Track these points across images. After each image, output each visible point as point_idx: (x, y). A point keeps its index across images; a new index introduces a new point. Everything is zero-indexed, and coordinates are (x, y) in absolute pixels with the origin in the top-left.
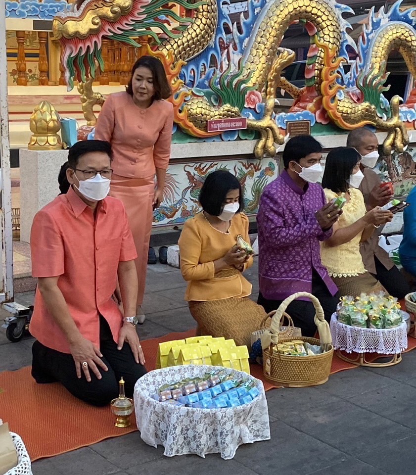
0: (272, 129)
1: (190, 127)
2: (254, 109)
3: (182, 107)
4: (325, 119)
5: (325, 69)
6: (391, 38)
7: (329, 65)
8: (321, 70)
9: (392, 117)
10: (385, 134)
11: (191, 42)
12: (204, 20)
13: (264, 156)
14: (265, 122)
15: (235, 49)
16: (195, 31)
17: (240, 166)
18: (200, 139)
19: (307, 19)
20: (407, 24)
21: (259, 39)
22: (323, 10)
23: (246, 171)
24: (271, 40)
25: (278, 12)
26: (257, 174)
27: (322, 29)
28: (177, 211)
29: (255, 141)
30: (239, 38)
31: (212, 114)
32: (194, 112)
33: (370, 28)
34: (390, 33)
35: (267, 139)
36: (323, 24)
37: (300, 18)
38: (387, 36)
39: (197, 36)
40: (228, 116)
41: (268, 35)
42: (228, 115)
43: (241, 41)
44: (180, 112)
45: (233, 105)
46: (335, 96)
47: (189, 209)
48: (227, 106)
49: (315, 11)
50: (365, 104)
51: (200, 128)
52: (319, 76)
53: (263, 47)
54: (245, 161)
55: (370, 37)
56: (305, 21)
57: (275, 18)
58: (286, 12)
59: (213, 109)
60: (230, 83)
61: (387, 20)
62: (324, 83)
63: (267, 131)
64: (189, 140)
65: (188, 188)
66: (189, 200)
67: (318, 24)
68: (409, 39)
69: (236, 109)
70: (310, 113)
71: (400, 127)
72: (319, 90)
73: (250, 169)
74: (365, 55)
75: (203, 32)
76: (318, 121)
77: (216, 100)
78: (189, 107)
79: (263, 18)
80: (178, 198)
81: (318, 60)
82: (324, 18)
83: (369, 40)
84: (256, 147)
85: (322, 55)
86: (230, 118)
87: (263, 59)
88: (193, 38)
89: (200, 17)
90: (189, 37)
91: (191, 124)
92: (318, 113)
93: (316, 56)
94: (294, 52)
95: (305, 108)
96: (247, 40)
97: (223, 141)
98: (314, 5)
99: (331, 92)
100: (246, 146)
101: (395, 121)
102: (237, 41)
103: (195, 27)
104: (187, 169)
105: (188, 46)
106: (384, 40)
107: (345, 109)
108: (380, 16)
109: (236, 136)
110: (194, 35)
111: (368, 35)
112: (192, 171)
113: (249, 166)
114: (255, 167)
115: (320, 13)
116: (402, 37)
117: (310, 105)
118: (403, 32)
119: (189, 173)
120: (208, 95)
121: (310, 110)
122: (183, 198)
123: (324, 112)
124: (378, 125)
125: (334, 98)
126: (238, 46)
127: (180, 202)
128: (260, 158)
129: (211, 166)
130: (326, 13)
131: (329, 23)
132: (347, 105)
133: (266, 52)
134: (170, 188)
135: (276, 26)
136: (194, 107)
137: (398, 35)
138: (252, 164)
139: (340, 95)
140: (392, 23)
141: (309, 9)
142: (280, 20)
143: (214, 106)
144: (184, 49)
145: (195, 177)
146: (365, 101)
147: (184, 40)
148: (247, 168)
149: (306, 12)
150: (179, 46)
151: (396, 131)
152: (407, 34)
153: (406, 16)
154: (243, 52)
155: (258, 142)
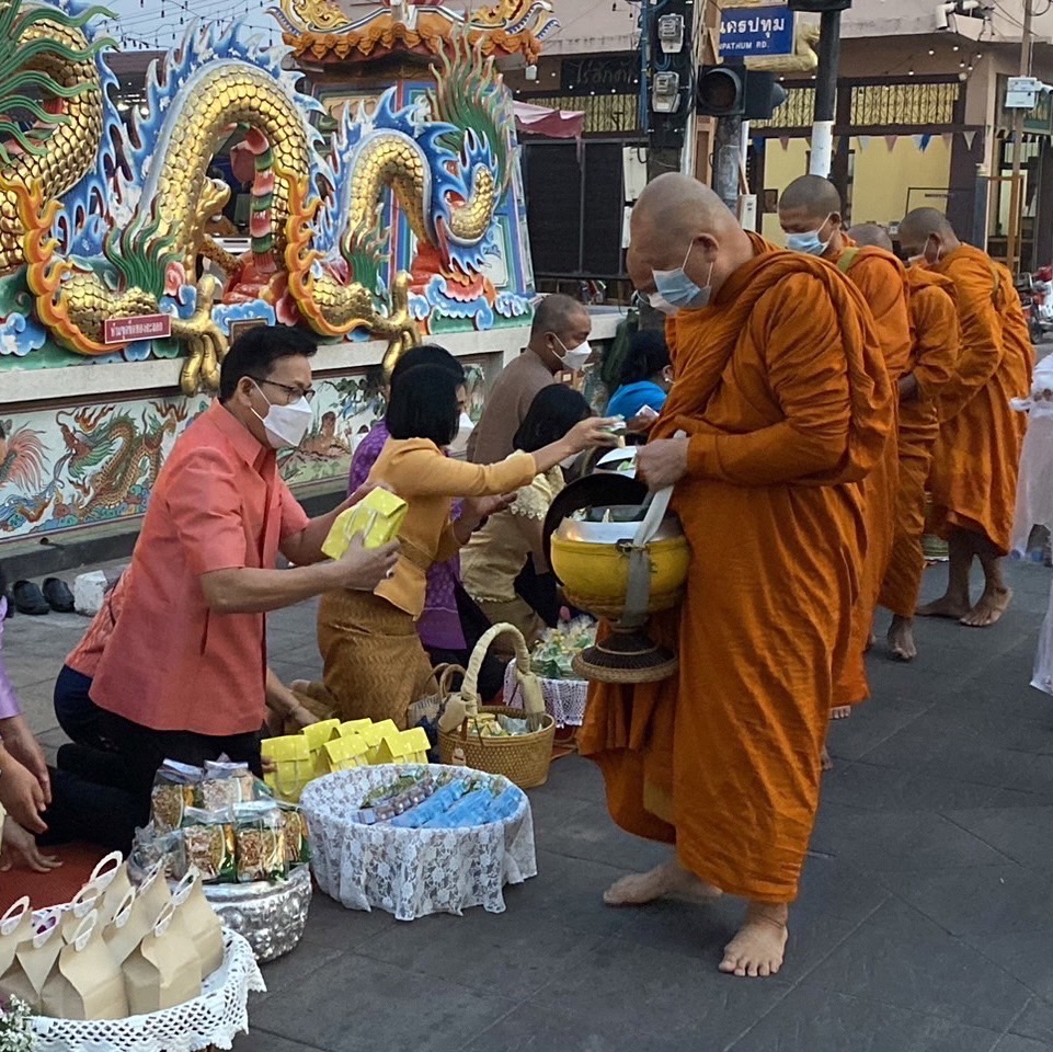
0: (213, 336)
1: (74, 334)
2: (176, 297)
3: (58, 294)
4: (291, 316)
5: (291, 220)
6: (381, 161)
7: (298, 213)
8: (283, 223)
9: (395, 312)
10: (383, 344)
11: (62, 162)
12: (82, 120)
13: (199, 390)
14: (200, 323)
15: (128, 176)
16: (68, 140)
17: (152, 411)
18: (88, 357)
19: (251, 121)
20: (405, 136)
21: (173, 159)
22: (279, 105)
23: (162, 421)
24: (194, 162)
25: (203, 108)
26: (181, 426)
27: (278, 143)
28: (46, 505)
29: (180, 361)
30: (133, 154)
31: (110, 306)
32: (79, 303)
33: (345, 141)
34: (380, 152)
35: (204, 355)
36: (280, 132)
37: (239, 121)
38: (374, 158)
39: (72, 150)
40: (140, 311)
41: (188, 151)
42: (139, 309)
43: (139, 162)
44: (54, 303)
45: (145, 290)
46: (308, 272)
47: (67, 501)
48: (135, 292)
49: (265, 107)
50: (355, 288)
51: (89, 336)
52: (279, 233)
53: (180, 175)
54: (159, 401)
55: (345, 158)
56: (247, 125)
57: (200, 120)
58: (216, 108)
59: (111, 298)
60: (138, 246)
61: (371, 126)
62: (290, 247)
63: (204, 340)
64: (67, 361)
65: (65, 458)
66: (66, 482)
67: (271, 132)
68: (410, 163)
69: (150, 297)
70: (267, 306)
71: (410, 330)
72: (281, 262)
73: (169, 416)
74: (339, 192)
75: (81, 144)
76: (281, 320)
77: (114, 281)
78: (70, 294)
79: (176, 119)
80: (47, 479)
81: (275, 202)
82: (282, 120)
83: (343, 164)
84: (182, 373)
85: (284, 193)
86: (141, 316)
87: (183, 199)
88: (64, 155)
89: (74, 112)
90: (58, 153)
91: (75, 328)
92: (279, 304)
93: (270, 195)
94: (227, 187)
95: (255, 295)
96: (149, 159)
97: (126, 360)
98: (263, 95)
99: (303, 263)
100: (165, 372)
101: (400, 320)
102: (130, 162)
103: (67, 132)
104: (63, 419)
105: (58, 171)
106: (370, 165)
107: (326, 297)
108: (359, 119)
109: (148, 352)
110: (66, 148)
111: (341, 154)
112: (72, 424)
113: (167, 410)
114: (177, 413)
115: (273, 112)
116: (399, 160)
117: (265, 290)
118: (401, 149)
119: (65, 428)
120: (99, 269)
121: (265, 298)
122: (56, 479)
123: (290, 302)
124: (376, 327)
125: (306, 276)
126: (133, 172)
127: (51, 486)
128: (191, 395)
129: (103, 413)
130: (284, 111)
131: (289, 131)
132: (329, 288)
133: (187, 184)
134: (32, 460)
135: (202, 134)
136: (80, 293)
137: (393, 154)
138: (172, 406)
139: (317, 270)
140: (380, 132)
141: (255, 103)
142: (207, 123)
143: (111, 291)
144: (51, 177)
145: (77, 435)
146: (355, 281)
147: (50, 158)
148: (164, 416)
149: (251, 108)
150: (41, 171)
151: (404, 338)
152: (406, 154)
153: (402, 119)
154: (142, 183)
155: (186, 364)
